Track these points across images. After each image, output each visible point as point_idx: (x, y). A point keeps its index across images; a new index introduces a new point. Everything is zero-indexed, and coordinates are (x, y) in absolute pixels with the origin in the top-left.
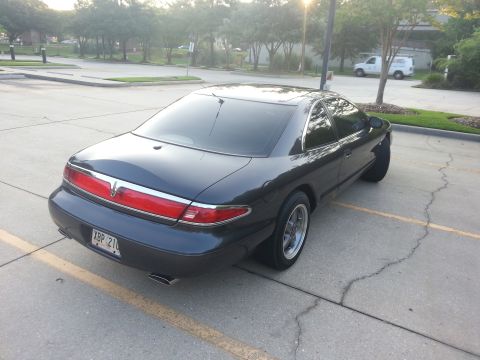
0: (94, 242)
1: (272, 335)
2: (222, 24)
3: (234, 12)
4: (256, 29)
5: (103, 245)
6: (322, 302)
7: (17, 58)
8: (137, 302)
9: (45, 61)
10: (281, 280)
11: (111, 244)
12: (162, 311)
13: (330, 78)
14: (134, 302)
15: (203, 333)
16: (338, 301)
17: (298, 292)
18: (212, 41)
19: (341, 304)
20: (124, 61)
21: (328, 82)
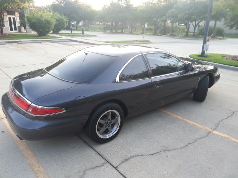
2: (168, 13)
3: (175, 6)
4: (186, 14)
6: (107, 164)
7: (73, 32)
9: (83, 33)
10: (96, 149)
13: (208, 40)
16: (116, 166)
17: (99, 157)
18: (165, 21)
19: (115, 168)
20: (122, 33)
21: (208, 43)
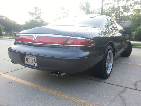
0: (26, 62)
1: (111, 101)
5: (29, 63)
6: (127, 89)
8: (44, 89)
10: (106, 82)
11: (33, 62)
12: (55, 93)
14: (43, 89)
15: (77, 101)
16: (135, 88)
17: (115, 86)
